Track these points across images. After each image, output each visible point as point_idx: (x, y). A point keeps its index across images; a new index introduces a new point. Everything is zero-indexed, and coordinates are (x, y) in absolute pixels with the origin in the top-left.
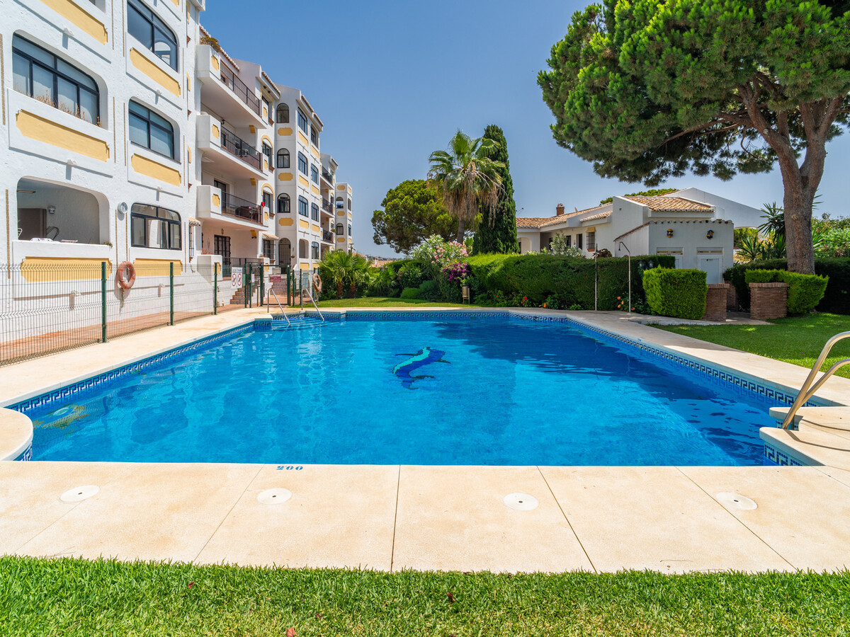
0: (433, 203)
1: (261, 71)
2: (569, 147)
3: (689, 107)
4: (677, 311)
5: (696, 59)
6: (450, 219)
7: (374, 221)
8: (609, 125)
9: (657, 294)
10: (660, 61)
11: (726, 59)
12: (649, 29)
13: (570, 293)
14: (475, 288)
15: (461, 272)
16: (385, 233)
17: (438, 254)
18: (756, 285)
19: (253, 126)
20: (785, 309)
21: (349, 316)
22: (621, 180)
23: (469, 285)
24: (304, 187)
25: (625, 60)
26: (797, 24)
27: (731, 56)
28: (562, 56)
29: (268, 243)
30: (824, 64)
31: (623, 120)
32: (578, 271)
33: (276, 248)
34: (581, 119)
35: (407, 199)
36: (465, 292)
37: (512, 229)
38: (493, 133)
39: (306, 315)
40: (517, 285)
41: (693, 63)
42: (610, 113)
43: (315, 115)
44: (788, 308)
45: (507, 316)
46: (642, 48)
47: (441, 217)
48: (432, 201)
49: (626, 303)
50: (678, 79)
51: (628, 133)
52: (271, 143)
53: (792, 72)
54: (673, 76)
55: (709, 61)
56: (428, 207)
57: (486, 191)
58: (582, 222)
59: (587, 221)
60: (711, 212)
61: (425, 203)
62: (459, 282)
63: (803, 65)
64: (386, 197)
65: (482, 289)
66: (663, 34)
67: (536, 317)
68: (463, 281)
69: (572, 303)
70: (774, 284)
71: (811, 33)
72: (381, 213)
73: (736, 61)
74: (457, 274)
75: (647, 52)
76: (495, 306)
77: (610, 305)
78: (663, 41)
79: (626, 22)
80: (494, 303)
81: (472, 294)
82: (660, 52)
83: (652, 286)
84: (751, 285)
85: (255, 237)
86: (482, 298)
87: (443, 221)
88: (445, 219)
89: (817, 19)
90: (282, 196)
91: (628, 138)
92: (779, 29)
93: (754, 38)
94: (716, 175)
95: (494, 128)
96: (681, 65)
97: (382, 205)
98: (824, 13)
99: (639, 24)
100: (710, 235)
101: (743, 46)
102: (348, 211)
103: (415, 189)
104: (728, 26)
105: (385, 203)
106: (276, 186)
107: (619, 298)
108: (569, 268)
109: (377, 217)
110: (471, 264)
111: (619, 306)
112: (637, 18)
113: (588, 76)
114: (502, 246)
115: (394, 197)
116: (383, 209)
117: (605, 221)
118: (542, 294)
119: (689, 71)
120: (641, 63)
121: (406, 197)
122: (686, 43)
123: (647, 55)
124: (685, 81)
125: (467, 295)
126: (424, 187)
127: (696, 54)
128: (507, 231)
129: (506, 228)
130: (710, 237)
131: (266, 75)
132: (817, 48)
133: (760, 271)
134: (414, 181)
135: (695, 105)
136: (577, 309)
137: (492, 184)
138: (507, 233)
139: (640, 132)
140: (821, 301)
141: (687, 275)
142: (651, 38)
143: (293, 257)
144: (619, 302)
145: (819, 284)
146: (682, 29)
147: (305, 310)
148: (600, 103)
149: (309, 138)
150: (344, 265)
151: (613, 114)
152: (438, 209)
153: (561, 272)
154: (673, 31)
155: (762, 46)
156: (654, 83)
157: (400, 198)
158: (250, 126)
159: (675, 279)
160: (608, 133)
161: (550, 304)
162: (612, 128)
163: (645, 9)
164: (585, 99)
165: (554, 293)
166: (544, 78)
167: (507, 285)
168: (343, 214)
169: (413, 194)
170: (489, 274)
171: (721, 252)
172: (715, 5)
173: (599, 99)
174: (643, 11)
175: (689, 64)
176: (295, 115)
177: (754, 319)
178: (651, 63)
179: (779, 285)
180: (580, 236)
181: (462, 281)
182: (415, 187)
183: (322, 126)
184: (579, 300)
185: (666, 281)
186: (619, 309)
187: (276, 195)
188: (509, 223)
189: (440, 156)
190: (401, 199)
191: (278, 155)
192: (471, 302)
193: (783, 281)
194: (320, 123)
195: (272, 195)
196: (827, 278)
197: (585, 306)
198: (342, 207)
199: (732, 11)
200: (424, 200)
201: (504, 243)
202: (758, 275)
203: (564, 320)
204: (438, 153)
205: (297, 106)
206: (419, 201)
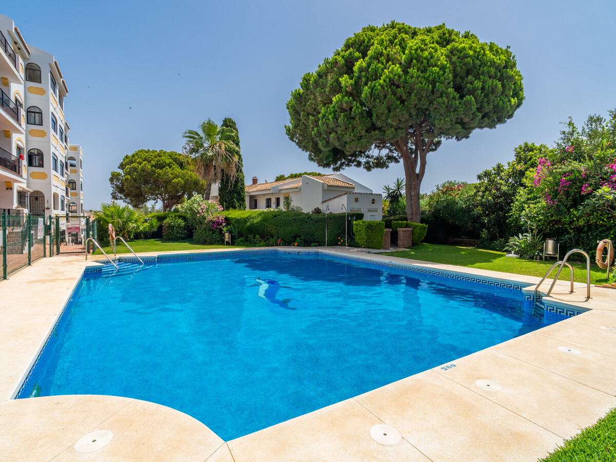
0: (169, 169)
1: (14, 27)
2: (295, 141)
3: (393, 129)
4: (372, 245)
5: (402, 104)
6: (183, 182)
7: (111, 180)
8: (349, 133)
9: (363, 235)
10: (384, 102)
11: (415, 107)
12: (381, 81)
13: (311, 236)
14: (236, 233)
15: (222, 223)
16: (121, 190)
17: (202, 209)
18: (401, 229)
19: (7, 79)
20: (411, 242)
21: (161, 259)
22: (319, 166)
23: (230, 232)
24: (55, 145)
25: (367, 96)
26: (447, 98)
27: (417, 107)
28: (315, 83)
29: (21, 195)
30: (454, 120)
31: (358, 131)
32: (316, 222)
33: (27, 200)
34: (330, 126)
35: (145, 164)
36: (227, 237)
37: (243, 192)
38: (229, 124)
39: (120, 260)
40: (274, 231)
41: (400, 106)
42: (350, 126)
43: (63, 82)
44: (412, 241)
45: (276, 253)
46: (376, 92)
47: (176, 180)
48: (168, 167)
49: (344, 241)
50: (392, 113)
51: (359, 140)
52: (22, 99)
53: (442, 122)
54: (389, 111)
55: (407, 108)
56: (164, 173)
57: (228, 165)
58: (280, 190)
59: (285, 189)
60: (354, 188)
61: (161, 169)
62: (221, 230)
63: (446, 119)
64: (122, 161)
65: (240, 234)
66: (388, 86)
67: (299, 252)
68: (225, 229)
69: (311, 242)
70: (407, 229)
71: (452, 104)
72: (119, 174)
73: (418, 110)
74: (219, 224)
75: (378, 95)
76: (254, 246)
77: (334, 243)
78: (388, 90)
79: (363, 73)
80: (254, 244)
81: (233, 238)
82: (385, 97)
83: (360, 231)
84: (398, 229)
85: (10, 188)
86: (241, 241)
87: (178, 183)
88: (179, 182)
89: (454, 98)
90: (32, 151)
91: (359, 143)
92: (440, 99)
93: (428, 100)
94: (364, 168)
95: (230, 120)
96: (394, 105)
97: (119, 168)
98: (457, 96)
99: (372, 77)
100: (373, 202)
101: (425, 103)
102: (81, 170)
103: (152, 157)
104: (420, 91)
105: (122, 166)
106: (27, 140)
107: (339, 238)
108: (311, 220)
109: (114, 177)
110: (229, 216)
111: (339, 243)
112: (370, 73)
113: (340, 101)
114: (237, 204)
115: (132, 162)
116: (121, 171)
117: (297, 190)
118: (293, 237)
119: (398, 110)
120: (375, 100)
121: (144, 162)
122: (398, 94)
123: (378, 96)
124: (395, 116)
125: (229, 239)
126: (160, 156)
127: (403, 102)
128: (240, 194)
129: (239, 192)
130: (373, 203)
131: (19, 31)
132: (453, 112)
133: (400, 222)
134: (149, 150)
135: (395, 129)
136: (316, 246)
137: (232, 160)
138: (240, 195)
139: (365, 140)
140: (425, 237)
141: (377, 224)
142: (382, 87)
143: (48, 209)
144: (340, 240)
145: (424, 228)
146: (398, 87)
147: (118, 256)
148: (346, 119)
149: (57, 99)
150: (120, 217)
151: (352, 127)
152: (172, 174)
153: (306, 222)
154: (392, 86)
155: (431, 105)
156: (378, 113)
157: (138, 163)
158: (2, 78)
159: (372, 226)
160: (347, 138)
161: (299, 243)
162: (350, 135)
163: (377, 69)
164: (335, 115)
165: (301, 236)
166: (298, 94)
167: (263, 231)
168: (76, 172)
169: (151, 161)
170: (248, 224)
171: (377, 211)
172: (414, 78)
173: (345, 116)
174: (376, 70)
175: (398, 106)
176: (46, 77)
177: (400, 247)
178: (380, 102)
179: (410, 229)
180: (278, 200)
181: (223, 229)
182: (152, 155)
183: (67, 92)
184: (316, 240)
185: (368, 228)
186: (338, 245)
187: (27, 149)
188: (241, 188)
189: (192, 135)
190: (140, 163)
191: (28, 112)
192: (232, 243)
193: (410, 227)
194: (66, 89)
195: (24, 149)
196: (427, 226)
197: (321, 244)
198: (75, 166)
199: (422, 84)
200: (161, 166)
201: (238, 202)
202: (399, 224)
203: (317, 254)
204: (190, 132)
205: (49, 69)
206: (156, 166)
